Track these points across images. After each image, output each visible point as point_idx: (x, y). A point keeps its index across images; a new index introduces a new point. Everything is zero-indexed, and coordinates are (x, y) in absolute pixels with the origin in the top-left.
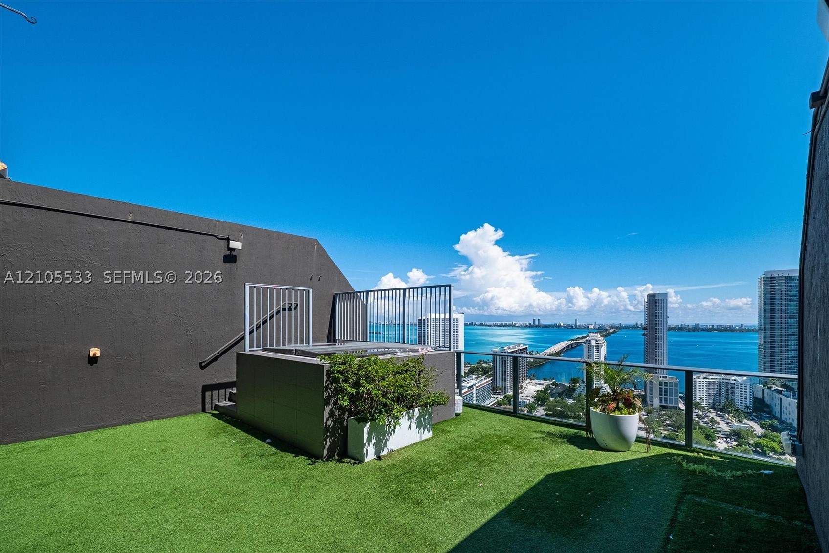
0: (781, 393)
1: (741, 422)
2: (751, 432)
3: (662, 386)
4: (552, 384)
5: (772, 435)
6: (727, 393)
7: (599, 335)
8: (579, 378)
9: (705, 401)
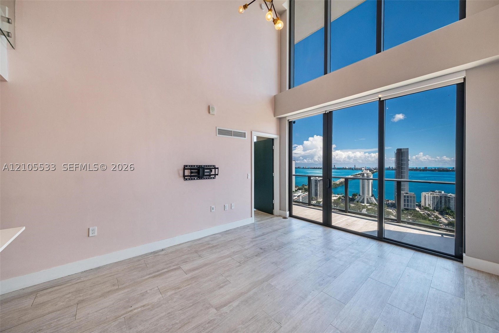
3: (405, 198)
4: (342, 196)
7: (369, 171)
8: (357, 194)
9: (431, 207)
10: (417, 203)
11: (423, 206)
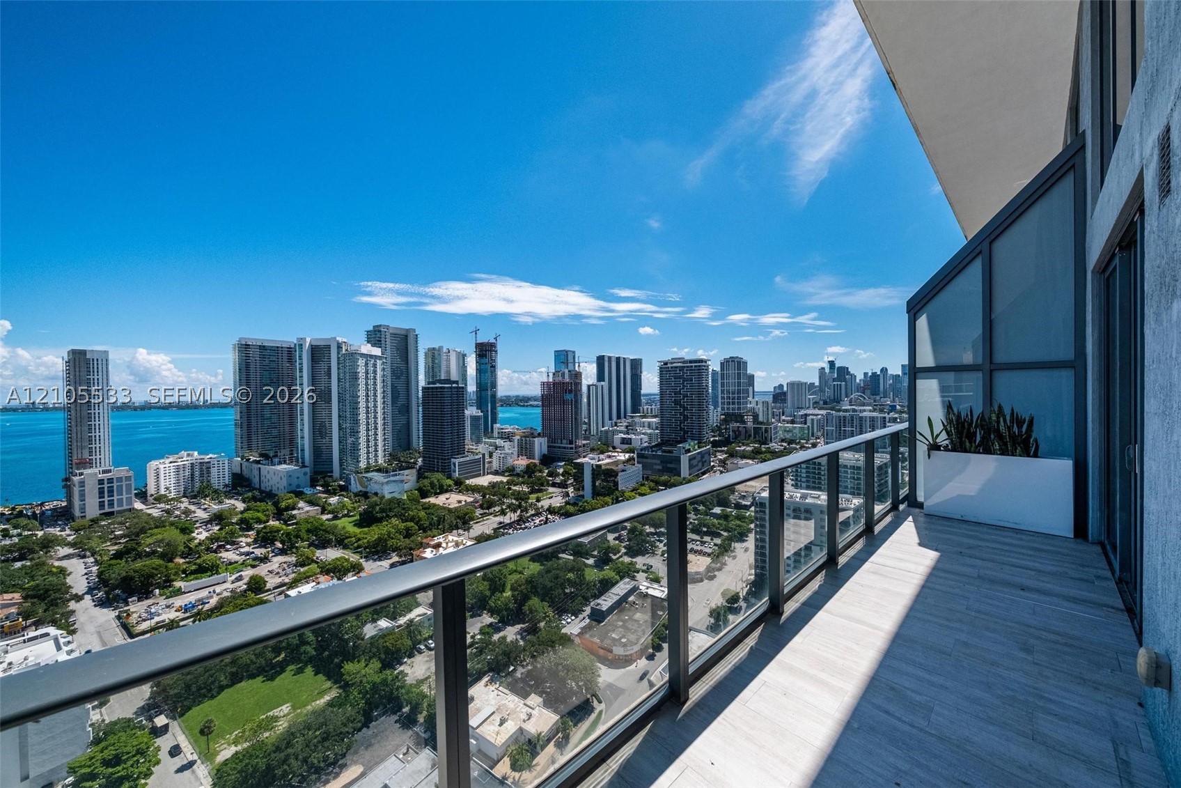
0: (260, 464)
1: (221, 503)
2: (233, 509)
3: (103, 484)
5: (256, 506)
6: (201, 475)
10: (136, 492)
11: (152, 495)
